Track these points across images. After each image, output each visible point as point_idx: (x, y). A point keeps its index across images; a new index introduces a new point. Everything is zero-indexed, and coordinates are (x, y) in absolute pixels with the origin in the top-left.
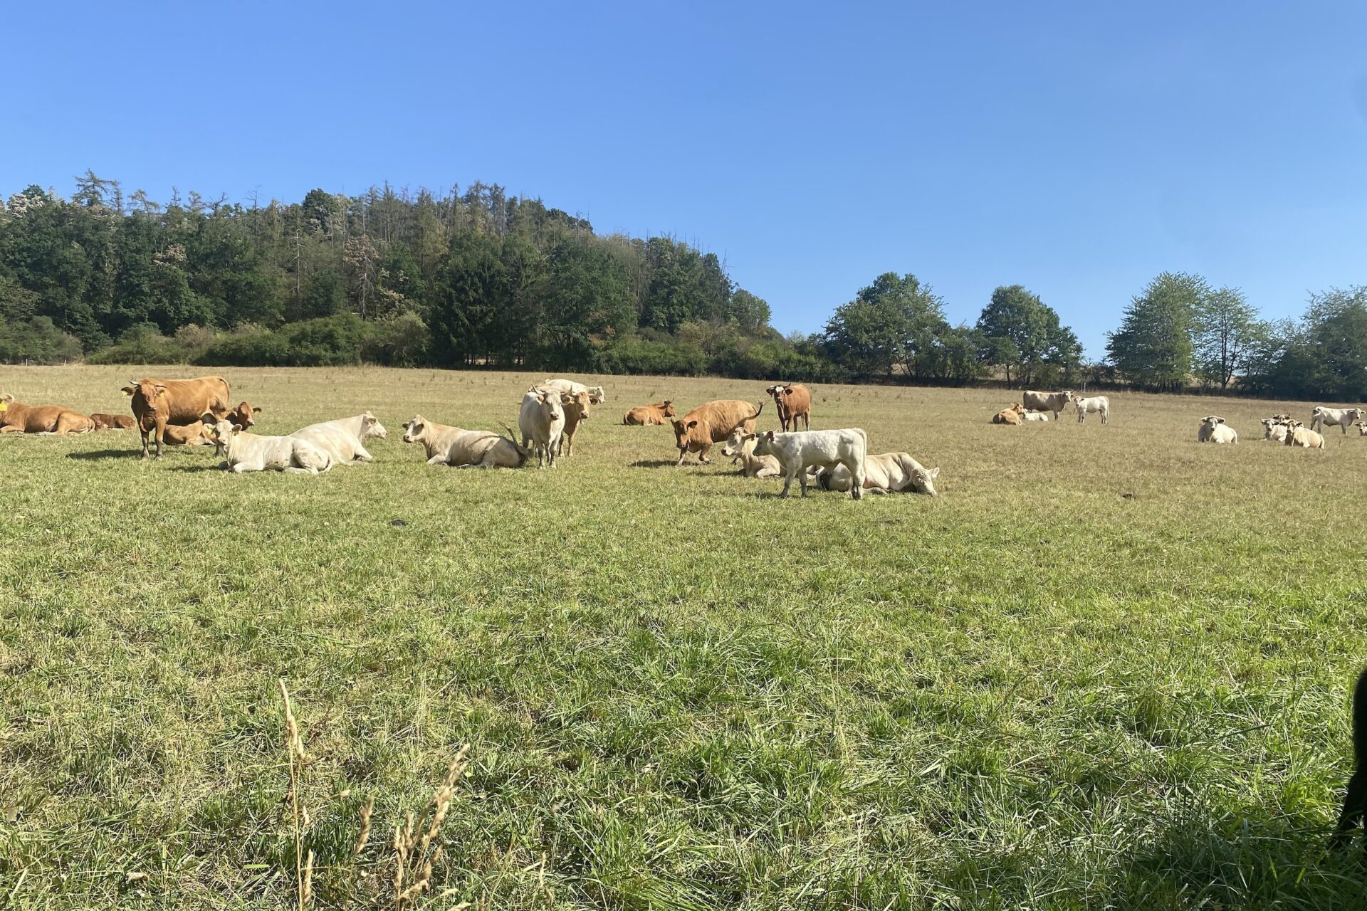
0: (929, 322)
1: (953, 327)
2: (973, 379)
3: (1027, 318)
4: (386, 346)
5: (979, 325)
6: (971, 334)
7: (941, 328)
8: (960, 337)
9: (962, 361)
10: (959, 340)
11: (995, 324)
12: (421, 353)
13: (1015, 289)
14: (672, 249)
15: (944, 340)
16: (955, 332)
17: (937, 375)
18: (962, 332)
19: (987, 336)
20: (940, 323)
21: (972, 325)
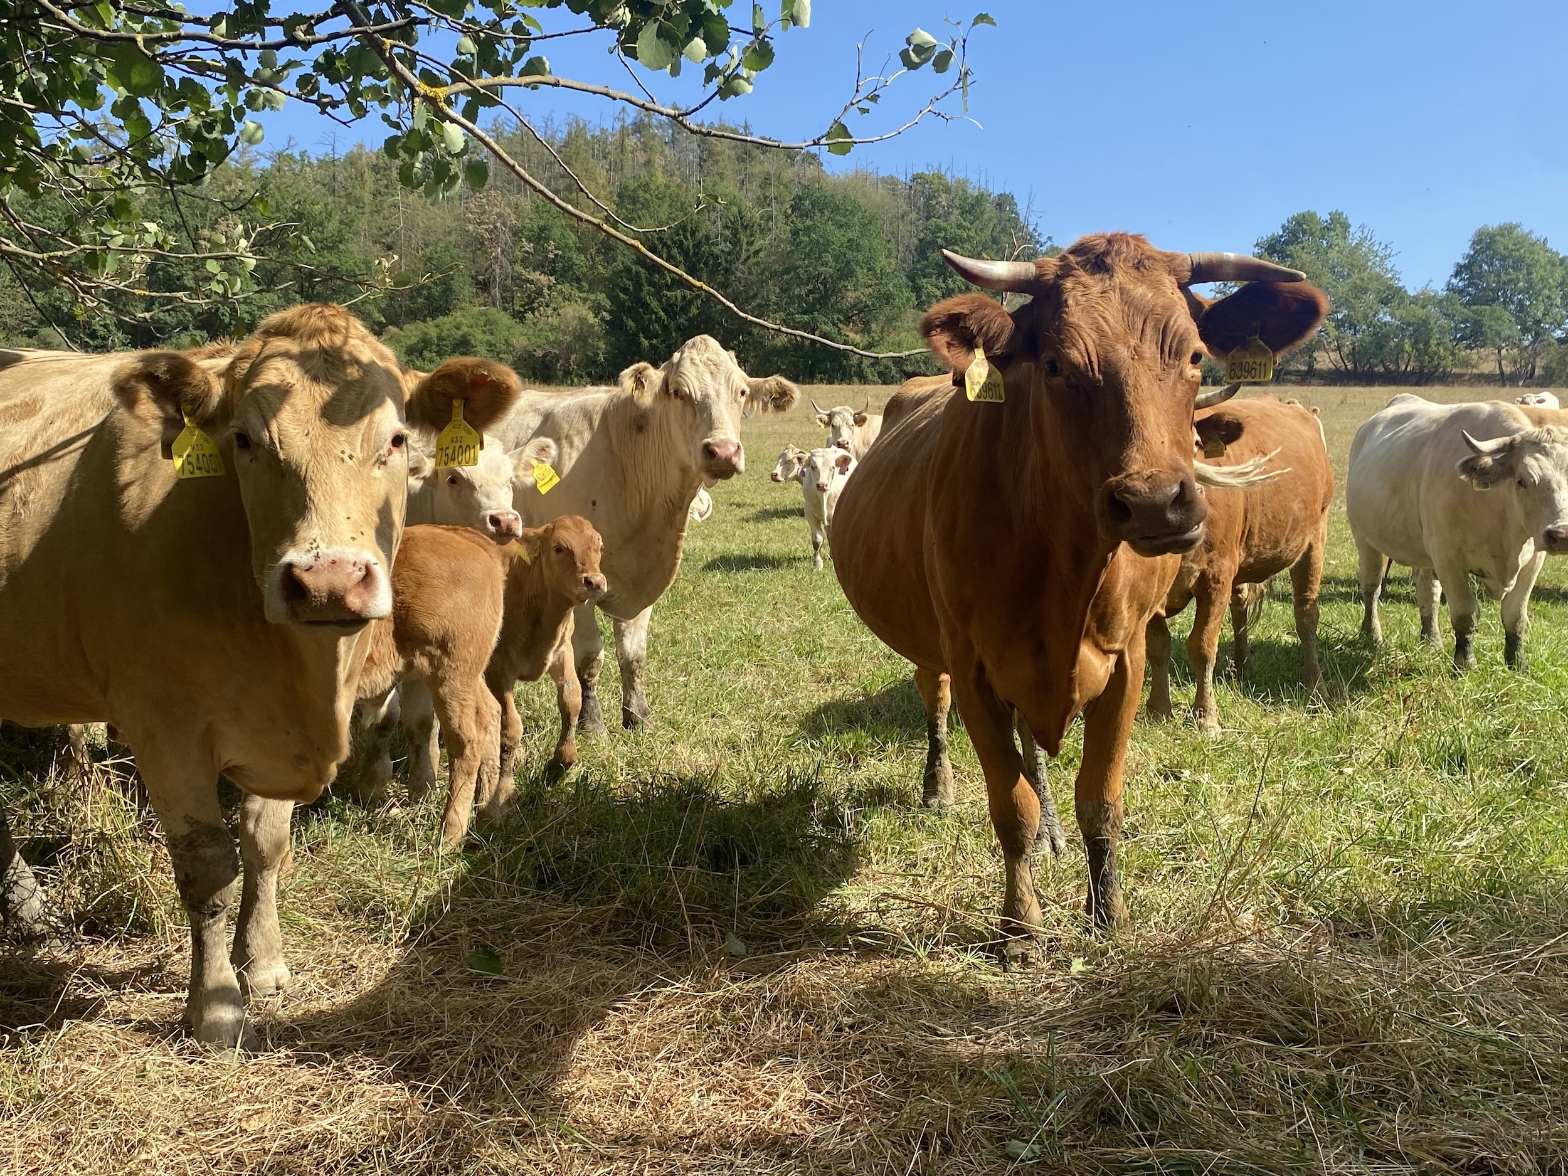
0: (1373, 286)
1: (1412, 293)
2: (1444, 372)
3: (1529, 274)
4: (545, 355)
5: (1451, 288)
6: (1441, 301)
7: (1391, 296)
8: (1424, 307)
9: (1427, 344)
10: (1421, 312)
11: (1476, 286)
12: (595, 363)
13: (1507, 230)
14: (947, 189)
15: (1398, 313)
16: (1415, 300)
17: (1386, 368)
18: (1424, 300)
19: (1465, 305)
20: (1389, 288)
21: (1439, 287)
